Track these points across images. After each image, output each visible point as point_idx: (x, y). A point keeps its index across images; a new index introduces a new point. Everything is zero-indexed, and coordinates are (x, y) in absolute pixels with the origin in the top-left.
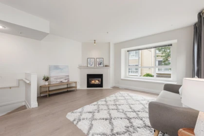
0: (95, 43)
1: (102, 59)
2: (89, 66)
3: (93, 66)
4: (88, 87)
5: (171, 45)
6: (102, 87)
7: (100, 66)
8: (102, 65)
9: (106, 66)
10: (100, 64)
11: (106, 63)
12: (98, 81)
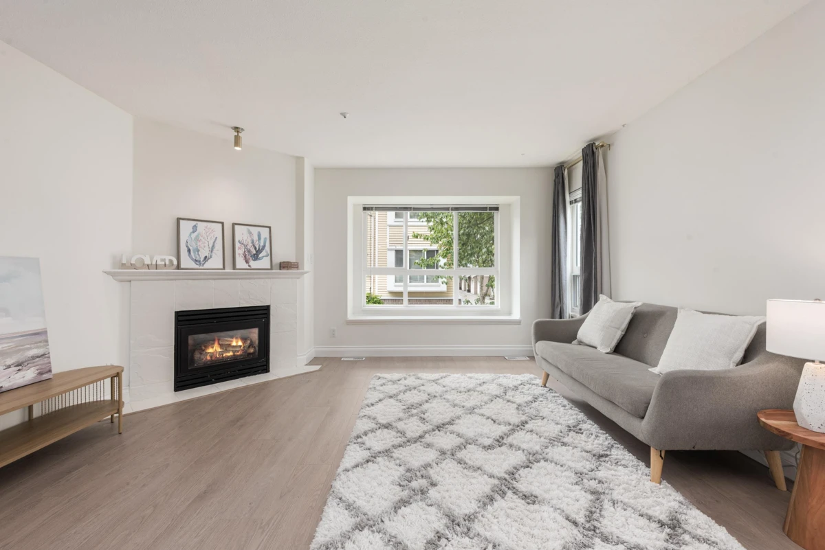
0: (237, 141)
1: (265, 232)
2: (186, 262)
3: (215, 262)
4: (180, 385)
5: (497, 209)
6: (266, 369)
7: (254, 264)
8: (264, 263)
9: (284, 266)
10: (256, 257)
11: (283, 252)
12: (244, 339)
